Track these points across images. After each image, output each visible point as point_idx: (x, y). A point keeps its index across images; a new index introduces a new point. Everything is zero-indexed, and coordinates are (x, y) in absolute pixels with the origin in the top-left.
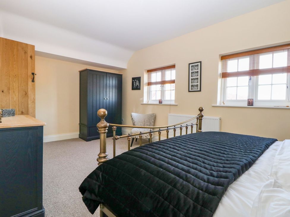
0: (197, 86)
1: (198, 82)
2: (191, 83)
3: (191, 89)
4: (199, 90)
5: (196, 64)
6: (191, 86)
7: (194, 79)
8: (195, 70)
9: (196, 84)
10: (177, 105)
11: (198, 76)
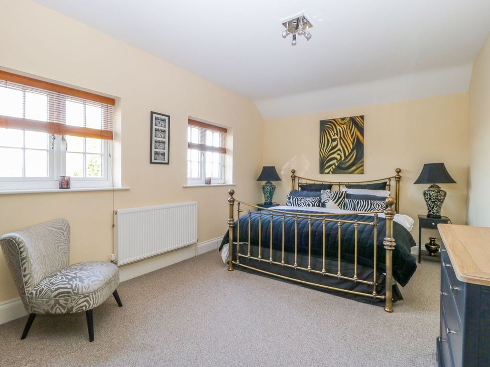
0: (163, 154)
1: (165, 147)
2: (155, 148)
3: (155, 159)
4: (166, 161)
5: (163, 117)
6: (155, 154)
7: (159, 142)
8: (161, 126)
9: (161, 151)
10: (127, 190)
11: (165, 138)
